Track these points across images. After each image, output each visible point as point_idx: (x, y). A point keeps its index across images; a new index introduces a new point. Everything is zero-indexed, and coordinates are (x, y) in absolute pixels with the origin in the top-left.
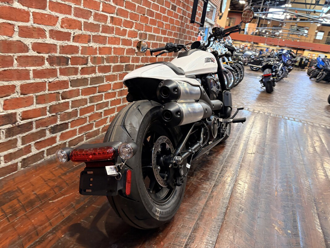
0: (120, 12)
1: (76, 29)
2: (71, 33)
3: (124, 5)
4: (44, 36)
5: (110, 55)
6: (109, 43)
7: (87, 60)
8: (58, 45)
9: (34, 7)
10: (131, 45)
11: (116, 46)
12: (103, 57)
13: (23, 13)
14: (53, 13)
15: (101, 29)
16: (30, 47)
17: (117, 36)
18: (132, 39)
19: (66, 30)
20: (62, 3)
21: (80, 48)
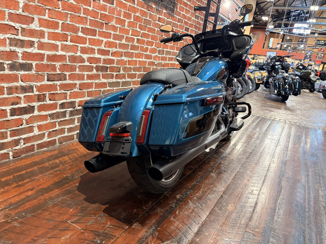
0: (144, 35)
1: (113, 48)
2: (110, 51)
3: (147, 30)
4: (94, 53)
5: (136, 66)
6: (135, 57)
7: (120, 69)
8: (102, 58)
9: (89, 35)
10: (151, 59)
11: (141, 60)
12: (131, 67)
13: (83, 38)
14: (101, 38)
15: (130, 47)
16: (86, 60)
17: (141, 52)
18: (152, 55)
19: (107, 49)
20: (106, 32)
21: (116, 61)
